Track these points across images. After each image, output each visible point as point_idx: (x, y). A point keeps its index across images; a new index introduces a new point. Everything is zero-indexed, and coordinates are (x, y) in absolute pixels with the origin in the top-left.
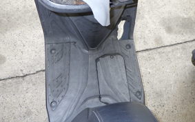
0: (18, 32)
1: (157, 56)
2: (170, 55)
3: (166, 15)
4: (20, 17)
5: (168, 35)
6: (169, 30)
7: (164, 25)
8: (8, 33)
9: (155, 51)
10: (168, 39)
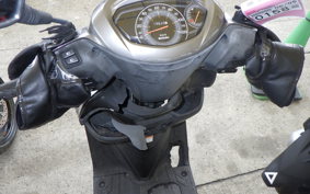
0: (62, 170)
1: (233, 188)
2: (250, 185)
3: (238, 137)
4: (66, 153)
5: (244, 160)
6: (244, 153)
7: (236, 148)
8: (52, 173)
9: (229, 181)
10: (245, 165)
